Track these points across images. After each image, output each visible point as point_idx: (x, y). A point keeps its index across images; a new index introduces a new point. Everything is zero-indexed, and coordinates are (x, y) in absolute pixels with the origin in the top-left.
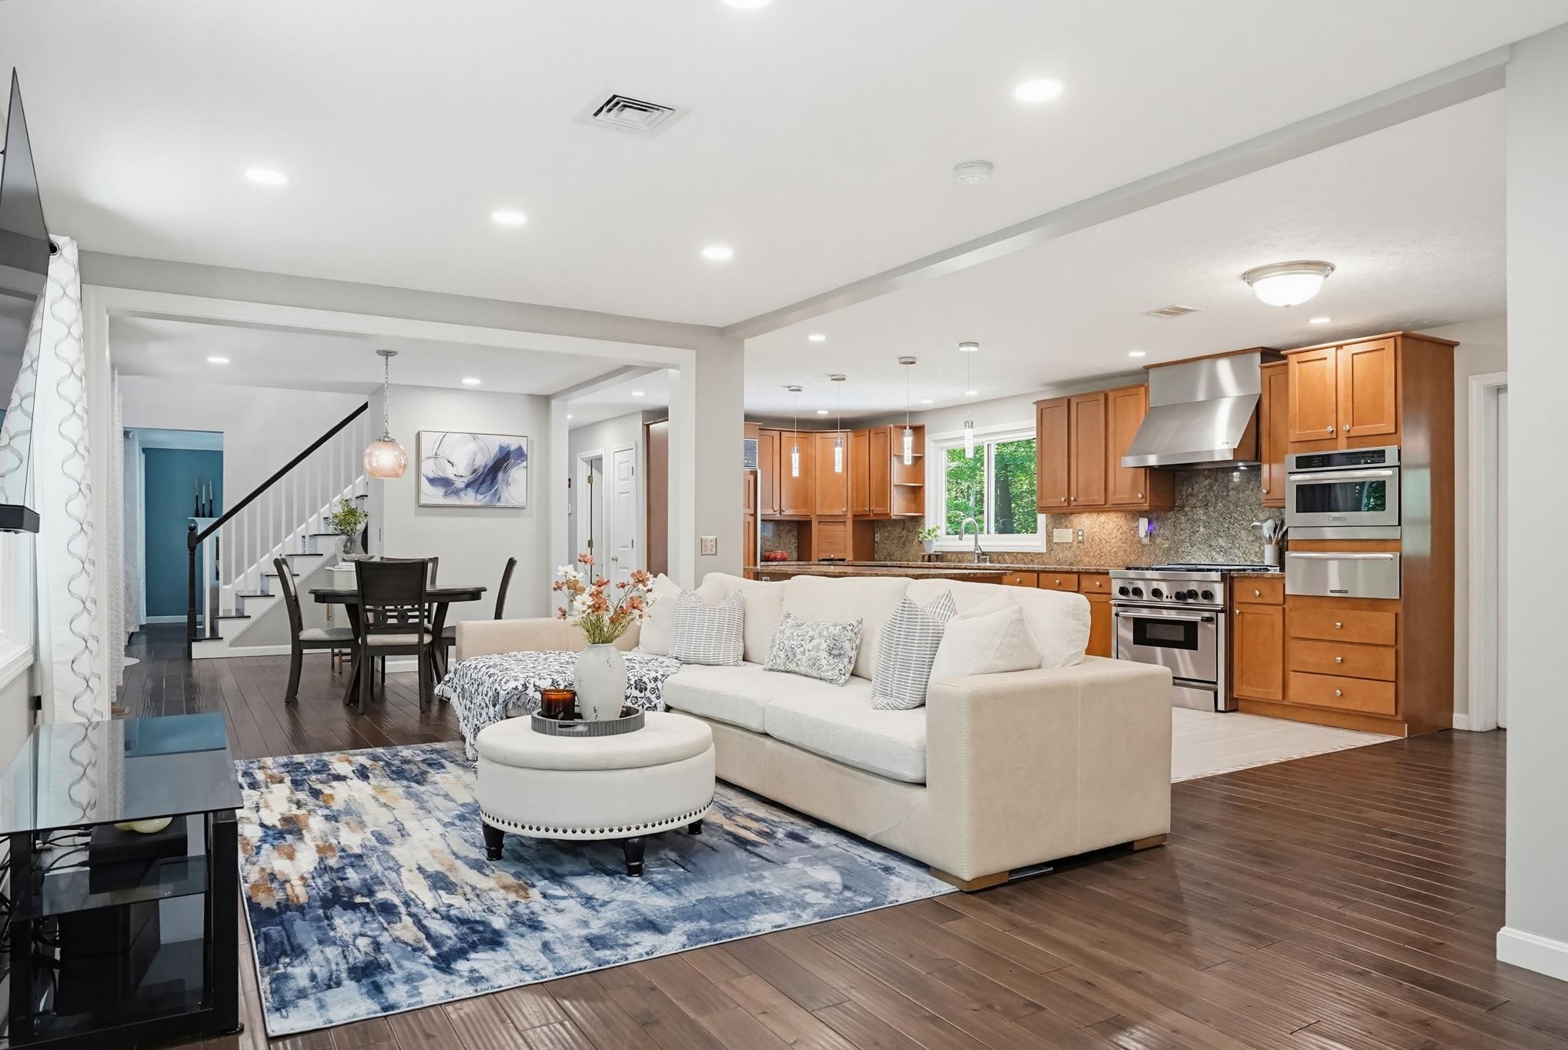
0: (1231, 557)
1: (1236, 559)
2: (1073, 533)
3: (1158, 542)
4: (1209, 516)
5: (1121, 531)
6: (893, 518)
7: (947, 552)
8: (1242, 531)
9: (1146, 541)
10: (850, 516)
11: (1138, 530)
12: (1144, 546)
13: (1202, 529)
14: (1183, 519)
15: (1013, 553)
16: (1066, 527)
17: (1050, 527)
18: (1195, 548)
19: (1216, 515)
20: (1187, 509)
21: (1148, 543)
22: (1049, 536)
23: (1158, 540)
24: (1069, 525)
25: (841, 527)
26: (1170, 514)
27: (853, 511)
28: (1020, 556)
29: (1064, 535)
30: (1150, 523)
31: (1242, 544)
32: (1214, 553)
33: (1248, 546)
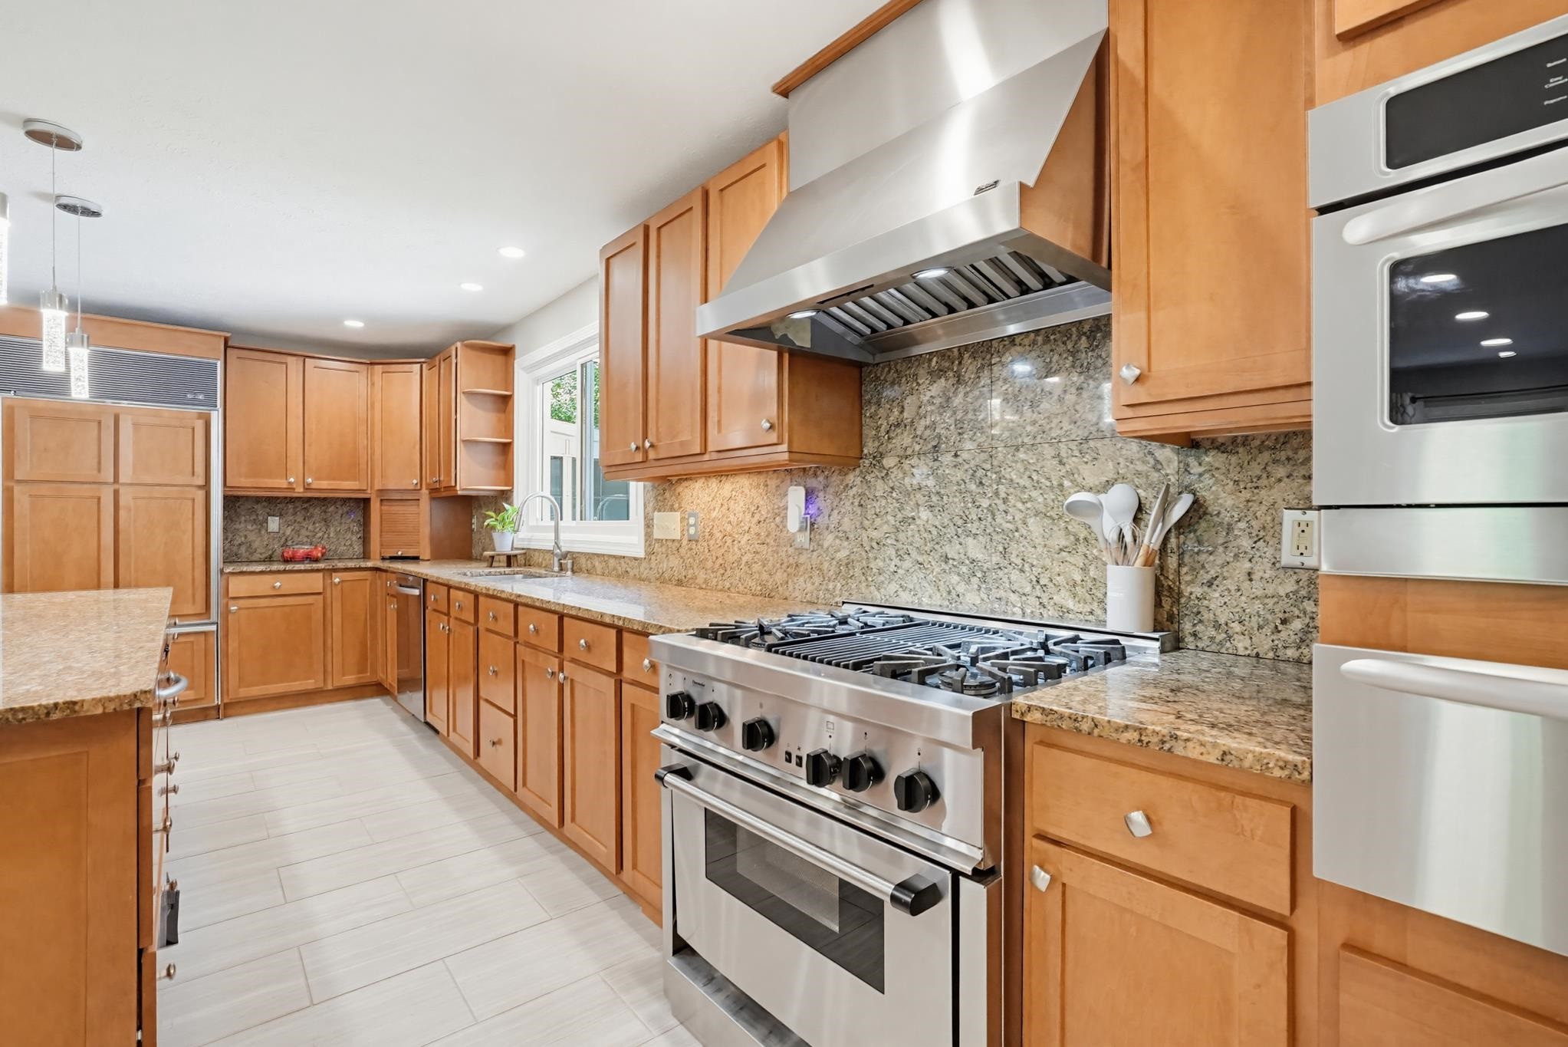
0: (1001, 593)
1: (1013, 597)
2: (682, 519)
3: (826, 544)
4: (941, 480)
5: (757, 517)
6: (459, 493)
7: (535, 550)
8: (1031, 521)
9: (803, 539)
10: (425, 492)
11: (785, 517)
12: (800, 551)
13: (924, 514)
14: (880, 488)
15: (604, 555)
16: (672, 509)
17: (650, 509)
18: (907, 564)
19: (959, 474)
20: (889, 462)
21: (807, 546)
22: (649, 525)
23: (829, 540)
24: (676, 506)
25: (411, 509)
26: (852, 478)
27: (427, 484)
28: (612, 562)
29: (669, 525)
30: (810, 495)
31: (1032, 556)
32: (955, 579)
33: (1048, 562)
